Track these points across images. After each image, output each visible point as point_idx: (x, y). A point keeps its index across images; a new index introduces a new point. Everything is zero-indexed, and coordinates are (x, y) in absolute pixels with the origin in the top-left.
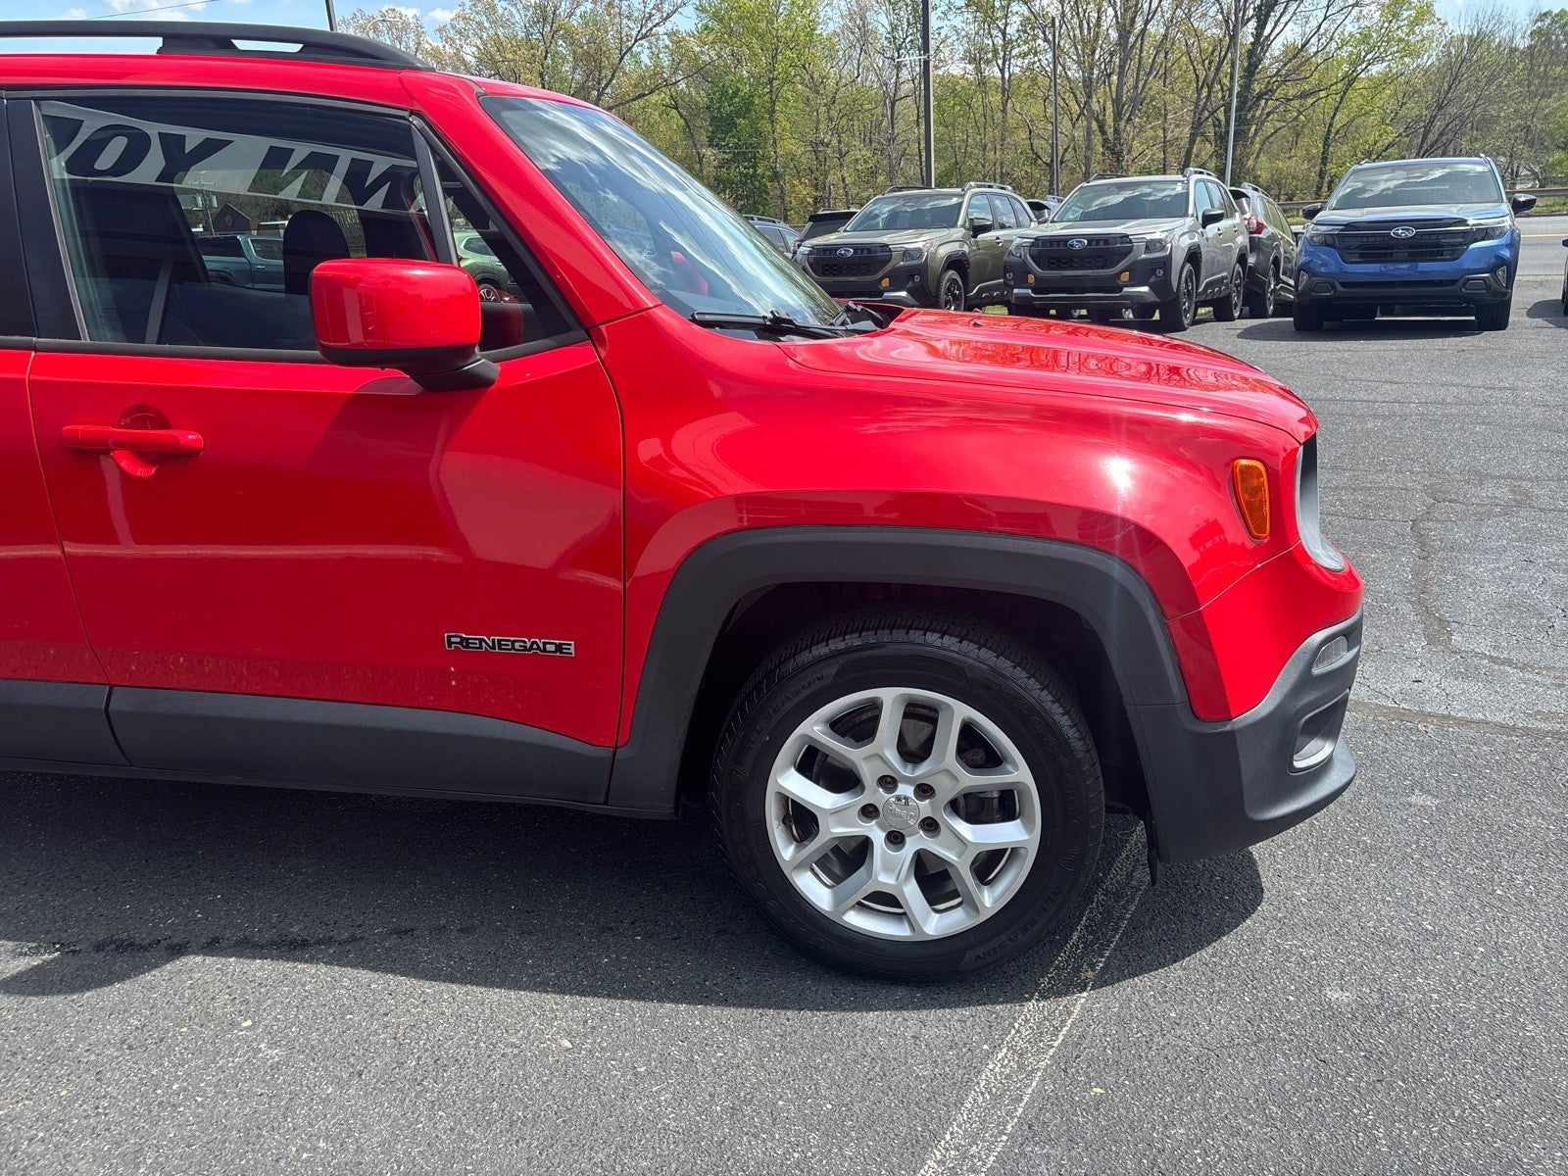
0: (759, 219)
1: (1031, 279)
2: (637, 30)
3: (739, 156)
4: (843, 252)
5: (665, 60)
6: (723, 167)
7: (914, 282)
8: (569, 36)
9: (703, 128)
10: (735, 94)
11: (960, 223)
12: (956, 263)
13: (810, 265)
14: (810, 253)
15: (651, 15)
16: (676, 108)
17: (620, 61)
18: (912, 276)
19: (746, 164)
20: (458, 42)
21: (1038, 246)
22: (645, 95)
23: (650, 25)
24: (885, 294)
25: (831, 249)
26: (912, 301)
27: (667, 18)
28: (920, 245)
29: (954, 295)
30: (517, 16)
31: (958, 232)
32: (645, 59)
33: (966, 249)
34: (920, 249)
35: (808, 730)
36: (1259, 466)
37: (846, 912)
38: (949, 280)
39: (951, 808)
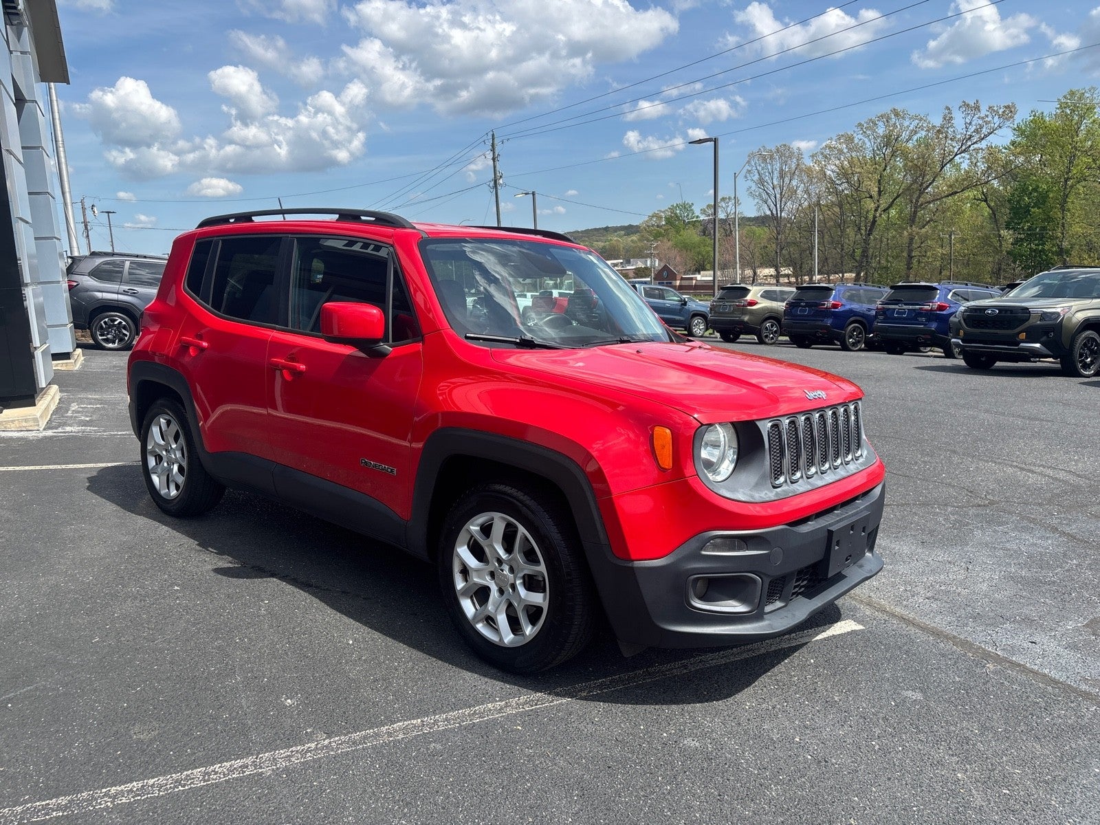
0: (972, 285)
2: (958, 147)
3: (1030, 236)
4: (990, 312)
5: (982, 166)
6: (1016, 244)
7: (1048, 337)
8: (905, 155)
9: (1005, 214)
10: (1035, 190)
12: (1093, 324)
13: (964, 320)
14: (965, 311)
15: (971, 136)
16: (986, 201)
17: (941, 170)
18: (1047, 333)
19: (1037, 242)
20: (823, 163)
22: (956, 193)
23: (969, 143)
24: (1021, 344)
25: (982, 309)
26: (1045, 351)
27: (983, 138)
28: (1059, 310)
29: (1091, 350)
30: (868, 144)
32: (965, 166)
34: (1058, 314)
35: (471, 527)
36: (668, 431)
37: (478, 622)
38: (1085, 338)
39: (521, 581)
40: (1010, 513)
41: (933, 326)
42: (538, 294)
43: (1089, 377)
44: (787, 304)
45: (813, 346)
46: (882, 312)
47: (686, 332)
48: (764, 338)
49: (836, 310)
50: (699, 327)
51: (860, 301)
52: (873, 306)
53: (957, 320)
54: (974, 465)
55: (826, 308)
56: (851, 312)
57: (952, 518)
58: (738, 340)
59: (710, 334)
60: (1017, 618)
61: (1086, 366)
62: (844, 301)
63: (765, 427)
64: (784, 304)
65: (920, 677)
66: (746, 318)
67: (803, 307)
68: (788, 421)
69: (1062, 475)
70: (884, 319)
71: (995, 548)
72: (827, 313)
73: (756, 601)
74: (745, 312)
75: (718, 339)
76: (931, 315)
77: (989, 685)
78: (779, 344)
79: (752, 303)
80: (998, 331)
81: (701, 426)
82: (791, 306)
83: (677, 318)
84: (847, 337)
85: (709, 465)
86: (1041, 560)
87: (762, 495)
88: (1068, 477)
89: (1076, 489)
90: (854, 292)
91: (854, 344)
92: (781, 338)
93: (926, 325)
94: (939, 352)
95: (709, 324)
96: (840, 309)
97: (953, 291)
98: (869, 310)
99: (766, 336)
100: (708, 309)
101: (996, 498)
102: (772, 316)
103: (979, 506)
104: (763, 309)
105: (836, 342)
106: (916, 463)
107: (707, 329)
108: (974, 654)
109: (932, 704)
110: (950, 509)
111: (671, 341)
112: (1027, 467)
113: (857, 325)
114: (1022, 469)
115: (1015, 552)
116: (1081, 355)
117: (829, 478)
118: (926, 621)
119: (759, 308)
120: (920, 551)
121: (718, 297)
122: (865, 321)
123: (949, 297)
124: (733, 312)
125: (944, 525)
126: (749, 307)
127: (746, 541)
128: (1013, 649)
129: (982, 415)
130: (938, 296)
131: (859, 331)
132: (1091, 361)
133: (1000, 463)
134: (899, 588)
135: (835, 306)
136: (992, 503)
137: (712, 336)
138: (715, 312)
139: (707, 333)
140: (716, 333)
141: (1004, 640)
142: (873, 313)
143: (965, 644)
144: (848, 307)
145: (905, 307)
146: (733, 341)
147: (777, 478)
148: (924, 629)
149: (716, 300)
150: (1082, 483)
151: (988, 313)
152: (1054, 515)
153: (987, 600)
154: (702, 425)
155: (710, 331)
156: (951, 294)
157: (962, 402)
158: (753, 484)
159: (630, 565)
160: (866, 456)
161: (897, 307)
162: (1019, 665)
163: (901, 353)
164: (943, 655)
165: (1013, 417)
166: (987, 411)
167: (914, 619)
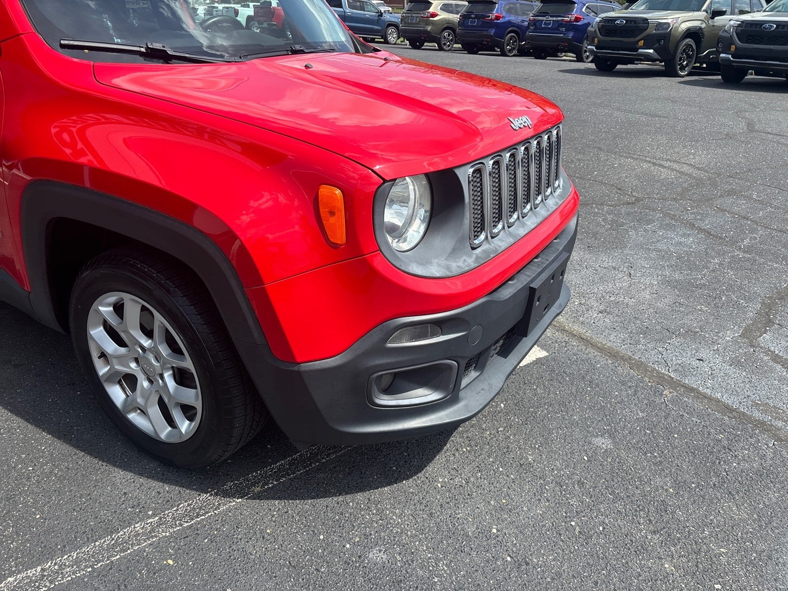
1: (733, 48)
4: (619, 22)
7: (660, 44)
11: (704, 8)
12: (693, 34)
13: (599, 29)
14: (601, 21)
18: (659, 41)
21: (742, 27)
24: (639, 50)
25: (612, 20)
26: (656, 56)
28: (669, 21)
29: (688, 55)
31: (701, 14)
33: (703, 26)
34: (668, 24)
35: (100, 308)
36: (338, 192)
37: (130, 412)
38: (686, 45)
39: (171, 372)
40: (654, 210)
41: (571, 35)
42: (259, 4)
43: (683, 77)
44: (461, 16)
45: (480, 52)
46: (534, 23)
47: (382, 40)
48: (443, 45)
49: (498, 21)
50: (392, 37)
51: (517, 14)
52: (525, 18)
53: (593, 30)
54: (617, 162)
55: (491, 20)
56: (509, 23)
57: (610, 217)
58: (423, 47)
59: (401, 41)
60: (682, 330)
61: (683, 68)
62: (504, 14)
63: (465, 174)
64: (458, 16)
65: (606, 416)
66: (429, 28)
67: (473, 18)
68: (491, 162)
69: (685, 168)
70: (534, 29)
71: (649, 249)
72: (491, 24)
73: (451, 386)
74: (428, 23)
75: (408, 46)
76: (570, 26)
77: (670, 420)
78: (455, 50)
79: (434, 15)
80: (623, 39)
81: (384, 183)
82: (464, 17)
83: (376, 27)
84: (505, 45)
85: (393, 230)
86: (689, 260)
87: (460, 264)
88: (691, 170)
89: (699, 183)
90: (512, 6)
91: (510, 51)
92: (455, 46)
93: (566, 34)
94: (571, 56)
95: (401, 34)
96: (501, 20)
97: (587, 5)
98: (523, 21)
99: (445, 44)
100: (400, 20)
101: (640, 196)
102: (449, 26)
103: (629, 204)
104: (443, 21)
105: (496, 48)
106: (572, 161)
107: (399, 38)
108: (650, 378)
109: (623, 454)
110: (606, 208)
111: (357, 51)
112: (658, 162)
113: (513, 34)
114: (654, 164)
115: (666, 253)
116: (680, 59)
117: (531, 222)
118: (601, 340)
119: (439, 20)
120: (587, 256)
121: (407, 9)
122: (519, 31)
123: (583, 10)
124: (418, 23)
125: (604, 226)
126: (431, 19)
127: (441, 326)
128: (683, 369)
129: (616, 114)
130: (575, 10)
131: (514, 40)
132: (686, 64)
133: (637, 159)
134: (574, 302)
135: (498, 18)
136: (638, 200)
137: (403, 43)
138: (405, 23)
139: (399, 41)
140: (406, 41)
141: (674, 358)
142: (526, 23)
143: (639, 366)
144: (507, 19)
145: (550, 19)
146: (419, 48)
147: (476, 237)
148: (601, 349)
149: (405, 11)
150: (702, 175)
151: (617, 23)
152: (688, 210)
153: (652, 310)
154: (385, 181)
155: (402, 39)
156: (585, 7)
157: (599, 101)
158: (449, 250)
159: (296, 368)
160: (563, 186)
161: (544, 18)
162: (692, 390)
163: (544, 58)
164: (623, 383)
165: (638, 114)
166: (618, 109)
167: (592, 338)
